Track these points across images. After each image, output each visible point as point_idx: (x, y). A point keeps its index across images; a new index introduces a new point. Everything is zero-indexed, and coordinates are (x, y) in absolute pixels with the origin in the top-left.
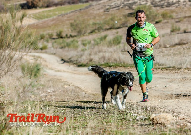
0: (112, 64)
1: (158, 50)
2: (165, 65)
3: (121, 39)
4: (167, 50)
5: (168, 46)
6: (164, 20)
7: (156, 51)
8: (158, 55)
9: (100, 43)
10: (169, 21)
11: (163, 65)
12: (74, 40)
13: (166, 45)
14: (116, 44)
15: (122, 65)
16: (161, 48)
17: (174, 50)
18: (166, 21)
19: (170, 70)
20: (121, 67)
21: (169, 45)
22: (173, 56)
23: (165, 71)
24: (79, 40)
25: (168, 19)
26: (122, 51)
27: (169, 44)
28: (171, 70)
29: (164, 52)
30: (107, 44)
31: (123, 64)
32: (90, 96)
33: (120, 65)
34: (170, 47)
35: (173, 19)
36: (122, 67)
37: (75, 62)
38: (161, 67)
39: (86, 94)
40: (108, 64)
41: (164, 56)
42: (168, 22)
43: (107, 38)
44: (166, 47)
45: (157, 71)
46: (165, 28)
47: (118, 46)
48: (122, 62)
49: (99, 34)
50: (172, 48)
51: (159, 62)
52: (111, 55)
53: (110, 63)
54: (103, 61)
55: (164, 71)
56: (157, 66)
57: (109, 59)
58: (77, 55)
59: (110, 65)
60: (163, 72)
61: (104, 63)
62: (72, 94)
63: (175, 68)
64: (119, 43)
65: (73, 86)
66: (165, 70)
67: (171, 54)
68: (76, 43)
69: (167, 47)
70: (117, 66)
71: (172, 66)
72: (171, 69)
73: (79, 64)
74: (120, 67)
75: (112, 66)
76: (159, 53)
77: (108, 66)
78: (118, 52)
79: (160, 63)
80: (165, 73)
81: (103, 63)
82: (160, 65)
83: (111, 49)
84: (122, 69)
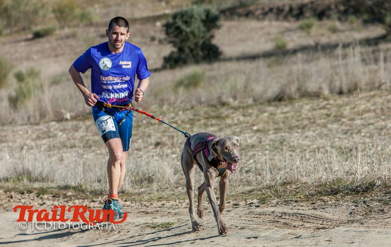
1: (36, 127)
2: (52, 181)
4: (63, 130)
5: (68, 116)
6: (62, 28)
7: (27, 133)
8: (33, 144)
10: (80, 31)
11: (43, 180)
13: (63, 111)
16: (47, 122)
17: (87, 129)
18: (67, 31)
19: (65, 196)
21: (73, 114)
22: (81, 151)
23: (48, 199)
25: (78, 26)
27: (71, 111)
28: (70, 196)
29: (55, 136)
34: (73, 118)
35: (91, 24)
38: (37, 185)
41: (50, 148)
42: (74, 36)
44: (60, 119)
45: (23, 201)
46: (63, 54)
50: (81, 124)
51: (31, 169)
55: (45, 201)
56: (25, 181)
60: (40, 202)
63: (83, 191)
66: (51, 198)
67: (77, 143)
69: (67, 120)
71: (73, 184)
72: (69, 194)
76: (38, 138)
79: (36, 174)
80: (48, 206)
82: (36, 180)
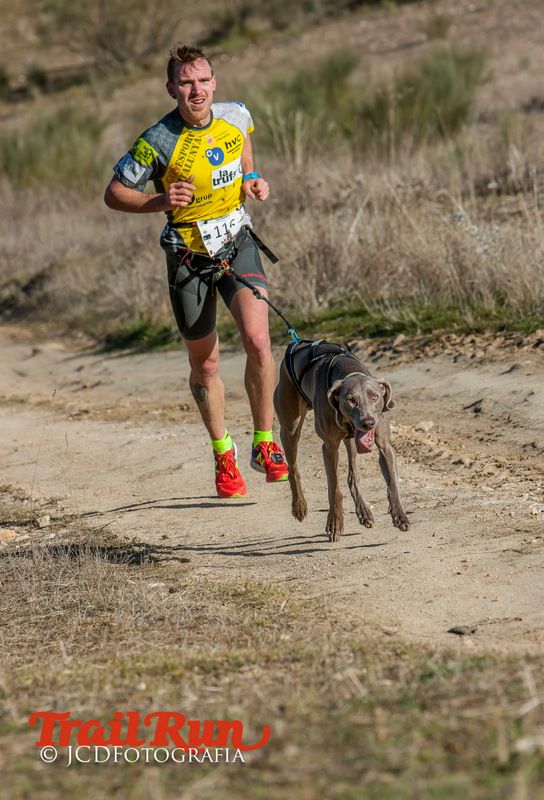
0: (393, 315)
3: (471, 81)
9: (292, 132)
12: (65, 117)
14: (430, 129)
15: (487, 316)
20: (479, 331)
24: (107, 108)
26: (482, 191)
30: (348, 134)
31: (490, 304)
32: (213, 608)
33: (470, 319)
36: (488, 334)
37: (80, 311)
39: (172, 591)
40: (361, 313)
43: (355, 78)
47: (444, 150)
48: (485, 291)
49: (278, 53)
52: (389, 238)
53: (381, 301)
54: (321, 290)
57: (368, 269)
58: (91, 249)
59: (384, 320)
61: (331, 304)
62: (57, 596)
64: (453, 121)
65: (64, 531)
68: (82, 142)
70: (436, 332)
73: (114, 326)
74: (469, 339)
75: (400, 328)
77: (362, 333)
78: (443, 200)
81: (319, 307)
83: (384, 181)
84: (485, 350)
